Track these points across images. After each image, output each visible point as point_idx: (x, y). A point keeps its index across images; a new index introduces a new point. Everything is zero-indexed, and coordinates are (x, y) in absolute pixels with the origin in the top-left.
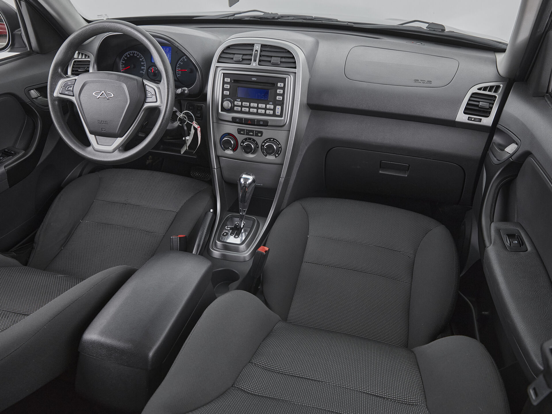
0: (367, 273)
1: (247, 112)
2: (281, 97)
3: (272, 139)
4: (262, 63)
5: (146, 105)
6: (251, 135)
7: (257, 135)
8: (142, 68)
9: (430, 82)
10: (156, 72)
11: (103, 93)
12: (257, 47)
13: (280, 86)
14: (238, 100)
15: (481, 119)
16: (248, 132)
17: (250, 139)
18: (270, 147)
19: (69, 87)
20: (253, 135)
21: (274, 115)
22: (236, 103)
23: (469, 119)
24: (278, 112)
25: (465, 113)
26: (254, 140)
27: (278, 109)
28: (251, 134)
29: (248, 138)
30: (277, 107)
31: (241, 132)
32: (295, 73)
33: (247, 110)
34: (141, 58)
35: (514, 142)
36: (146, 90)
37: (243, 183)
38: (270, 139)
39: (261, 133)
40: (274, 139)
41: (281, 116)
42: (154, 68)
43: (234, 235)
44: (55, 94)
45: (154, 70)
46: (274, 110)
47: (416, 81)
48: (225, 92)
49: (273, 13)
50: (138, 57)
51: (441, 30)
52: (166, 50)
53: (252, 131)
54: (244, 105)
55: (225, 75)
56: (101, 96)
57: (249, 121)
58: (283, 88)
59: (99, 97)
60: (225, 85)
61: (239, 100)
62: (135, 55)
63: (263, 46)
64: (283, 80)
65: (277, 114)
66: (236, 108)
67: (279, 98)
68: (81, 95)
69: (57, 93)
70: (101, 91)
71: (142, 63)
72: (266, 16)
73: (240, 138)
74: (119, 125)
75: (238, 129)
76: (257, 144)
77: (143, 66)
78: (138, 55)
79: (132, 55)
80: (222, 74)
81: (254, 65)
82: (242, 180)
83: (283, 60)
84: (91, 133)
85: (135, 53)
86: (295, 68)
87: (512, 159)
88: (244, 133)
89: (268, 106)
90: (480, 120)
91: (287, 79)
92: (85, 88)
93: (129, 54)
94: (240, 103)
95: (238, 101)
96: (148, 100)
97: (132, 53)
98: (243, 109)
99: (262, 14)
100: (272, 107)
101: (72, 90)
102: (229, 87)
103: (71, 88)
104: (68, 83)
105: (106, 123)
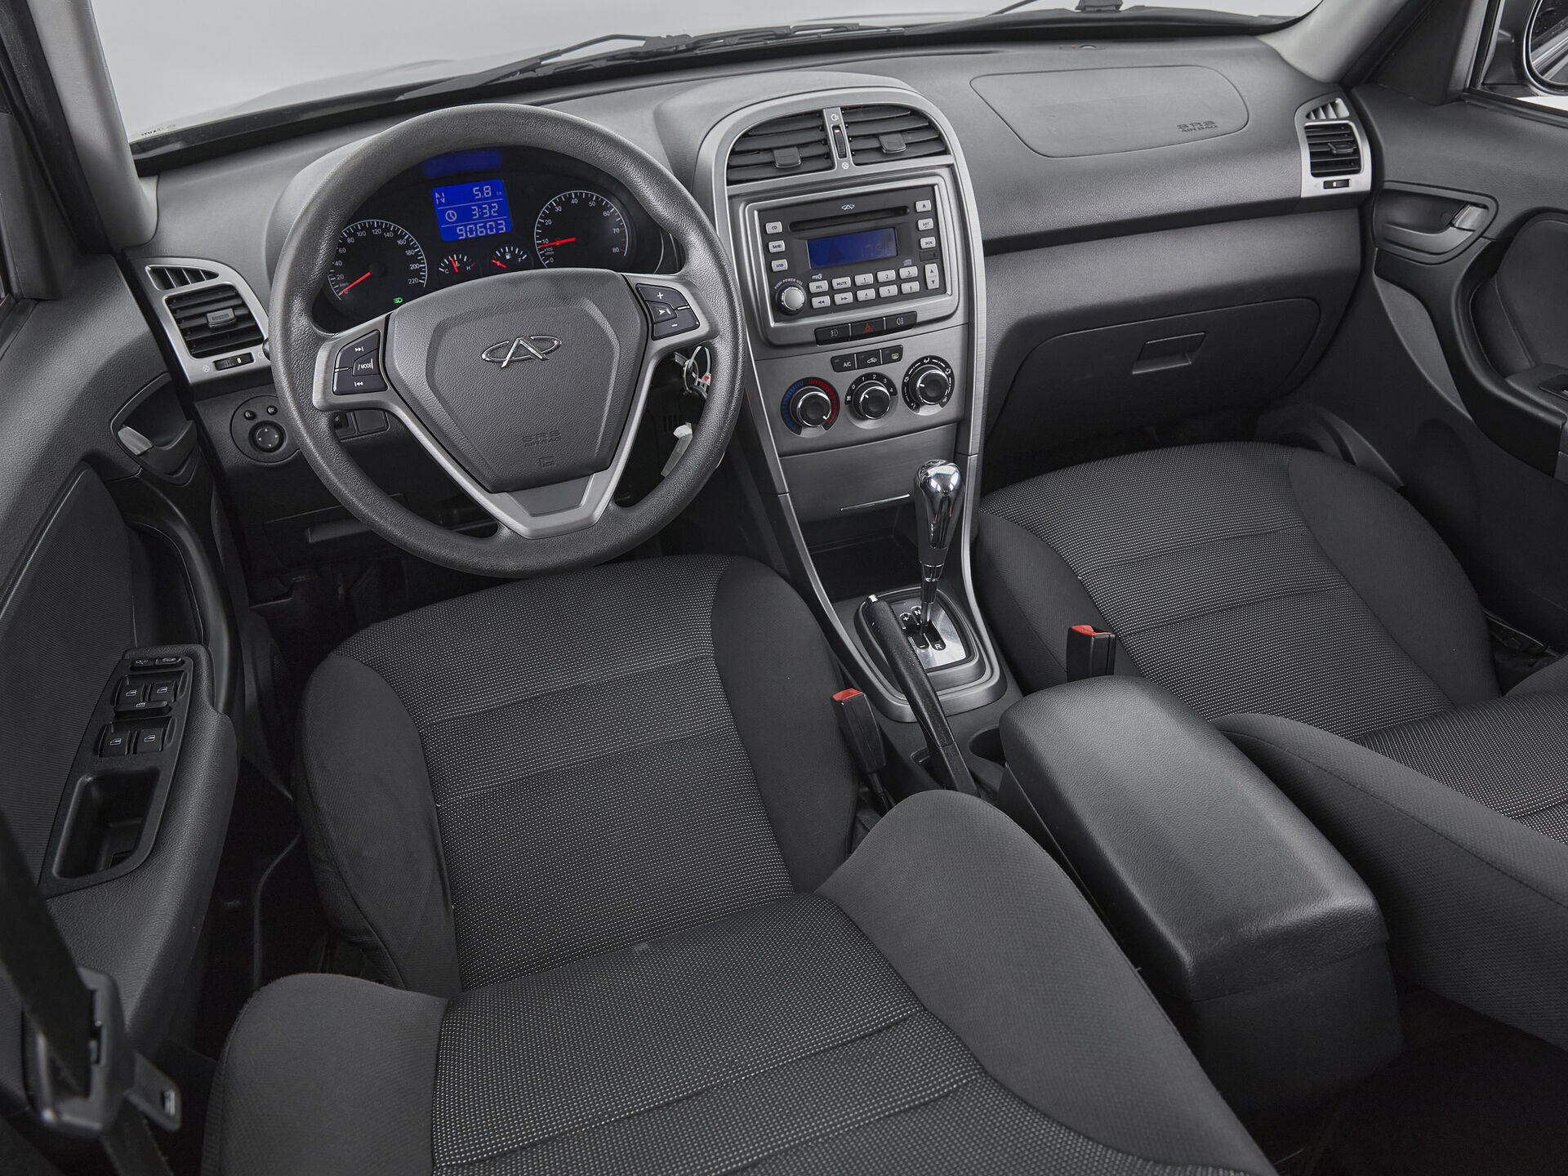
0: (1262, 602)
1: (851, 303)
2: (933, 240)
3: (926, 358)
4: (862, 158)
5: (658, 346)
6: (873, 365)
7: (888, 360)
8: (415, 266)
9: (1209, 124)
10: (468, 268)
11: (519, 344)
12: (834, 117)
13: (925, 209)
14: (816, 277)
15: (1348, 180)
16: (863, 359)
17: (869, 376)
18: (933, 381)
19: (362, 363)
20: (877, 364)
21: (925, 292)
22: (813, 287)
23: (1328, 185)
24: (933, 282)
25: (1315, 175)
26: (881, 377)
27: (932, 270)
28: (873, 360)
29: (862, 376)
30: (928, 267)
31: (845, 365)
32: (950, 167)
33: (849, 297)
34: (402, 237)
35: (1463, 204)
36: (646, 301)
37: (939, 489)
38: (921, 360)
39: (899, 350)
40: (932, 357)
41: (942, 289)
42: (458, 257)
43: (930, 646)
44: (317, 399)
45: (457, 264)
46: (922, 278)
47: (1183, 127)
48: (774, 264)
49: (673, 35)
50: (388, 235)
51: (1114, 8)
52: (482, 194)
53: (875, 353)
54: (839, 287)
55: (766, 215)
56: (513, 356)
57: (864, 325)
58: (933, 214)
59: (509, 362)
60: (771, 245)
61: (820, 276)
62: (377, 232)
63: (846, 110)
64: (930, 191)
65: (931, 286)
66: (816, 302)
67: (927, 242)
69: (324, 393)
70: (510, 342)
71: (409, 253)
72: (653, 48)
73: (843, 382)
75: (833, 359)
76: (890, 385)
77: (414, 259)
78: (387, 230)
79: (363, 234)
80: (756, 213)
81: (845, 166)
82: (934, 484)
83: (911, 138)
84: (492, 488)
85: (372, 227)
86: (946, 152)
87: (1486, 238)
88: (853, 364)
89: (904, 273)
90: (1346, 183)
91: (936, 187)
93: (350, 235)
94: (825, 285)
95: (818, 280)
96: (662, 329)
97: (364, 228)
98: (838, 298)
99: (641, 43)
100: (914, 271)
101: (376, 371)
102: (783, 248)
103: (371, 365)
104: (356, 350)
105: (554, 437)
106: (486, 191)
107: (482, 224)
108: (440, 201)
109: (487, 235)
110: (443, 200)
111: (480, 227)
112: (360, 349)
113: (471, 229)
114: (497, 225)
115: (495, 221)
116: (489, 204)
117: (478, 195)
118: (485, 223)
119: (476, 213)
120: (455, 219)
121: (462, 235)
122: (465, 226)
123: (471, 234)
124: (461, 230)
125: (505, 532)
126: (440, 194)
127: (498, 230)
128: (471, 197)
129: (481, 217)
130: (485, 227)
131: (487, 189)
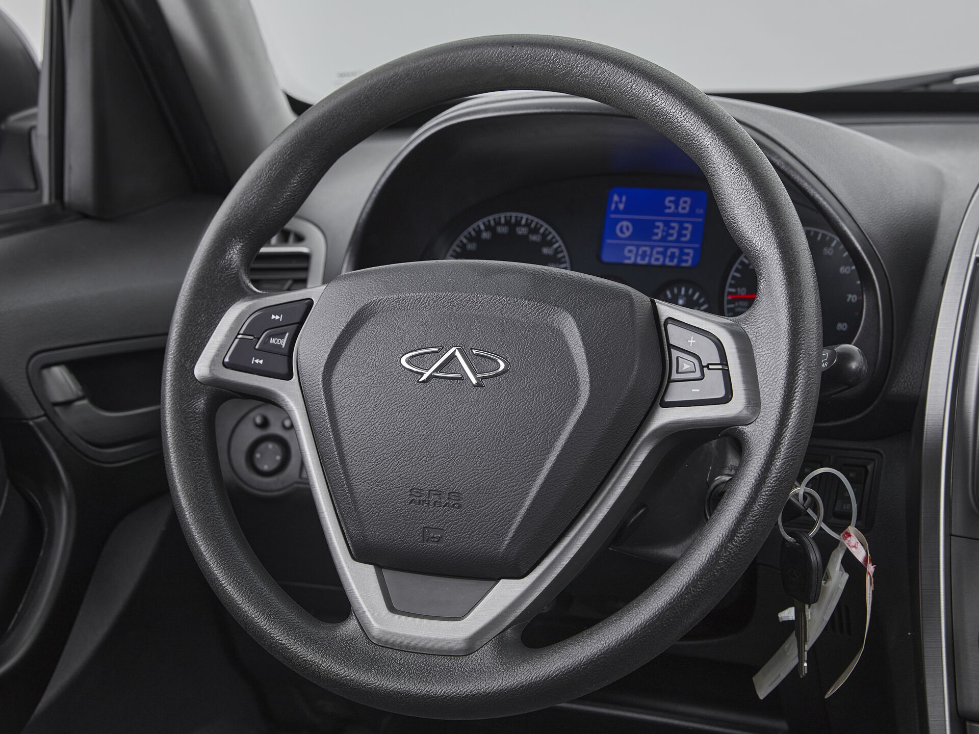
5: (665, 417)
11: (453, 356)
19: (274, 336)
34: (550, 244)
36: (670, 346)
44: (201, 369)
50: (534, 238)
52: (677, 207)
56: (438, 369)
59: (431, 377)
62: (522, 231)
68: (340, 367)
69: (213, 363)
70: (442, 350)
74: (523, 511)
78: (535, 231)
79: (503, 230)
84: (360, 554)
85: (518, 223)
92: (361, 335)
93: (488, 228)
96: (676, 392)
97: (507, 223)
101: (286, 352)
103: (283, 342)
104: (273, 317)
105: (452, 503)
106: (681, 204)
107: (660, 249)
108: (617, 207)
109: (663, 266)
110: (621, 206)
111: (658, 253)
112: (277, 317)
113: (644, 252)
114: (682, 253)
115: (681, 249)
116: (681, 224)
117: (670, 208)
118: (666, 248)
119: (659, 232)
120: (627, 234)
121: (629, 258)
122: (638, 247)
123: (643, 258)
124: (630, 251)
125: (351, 626)
126: (621, 198)
127: (681, 260)
128: (659, 209)
129: (664, 239)
130: (664, 253)
131: (685, 202)
